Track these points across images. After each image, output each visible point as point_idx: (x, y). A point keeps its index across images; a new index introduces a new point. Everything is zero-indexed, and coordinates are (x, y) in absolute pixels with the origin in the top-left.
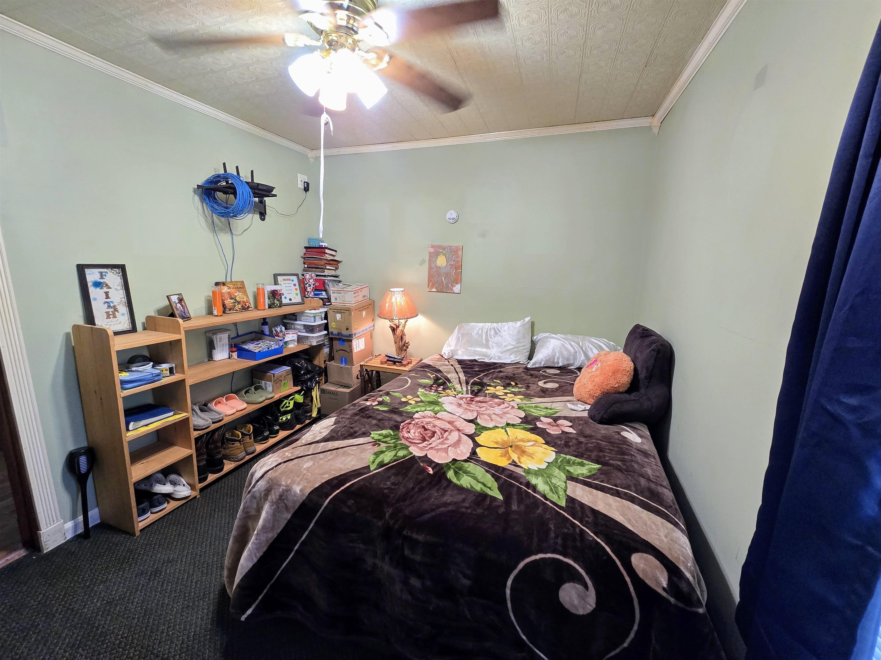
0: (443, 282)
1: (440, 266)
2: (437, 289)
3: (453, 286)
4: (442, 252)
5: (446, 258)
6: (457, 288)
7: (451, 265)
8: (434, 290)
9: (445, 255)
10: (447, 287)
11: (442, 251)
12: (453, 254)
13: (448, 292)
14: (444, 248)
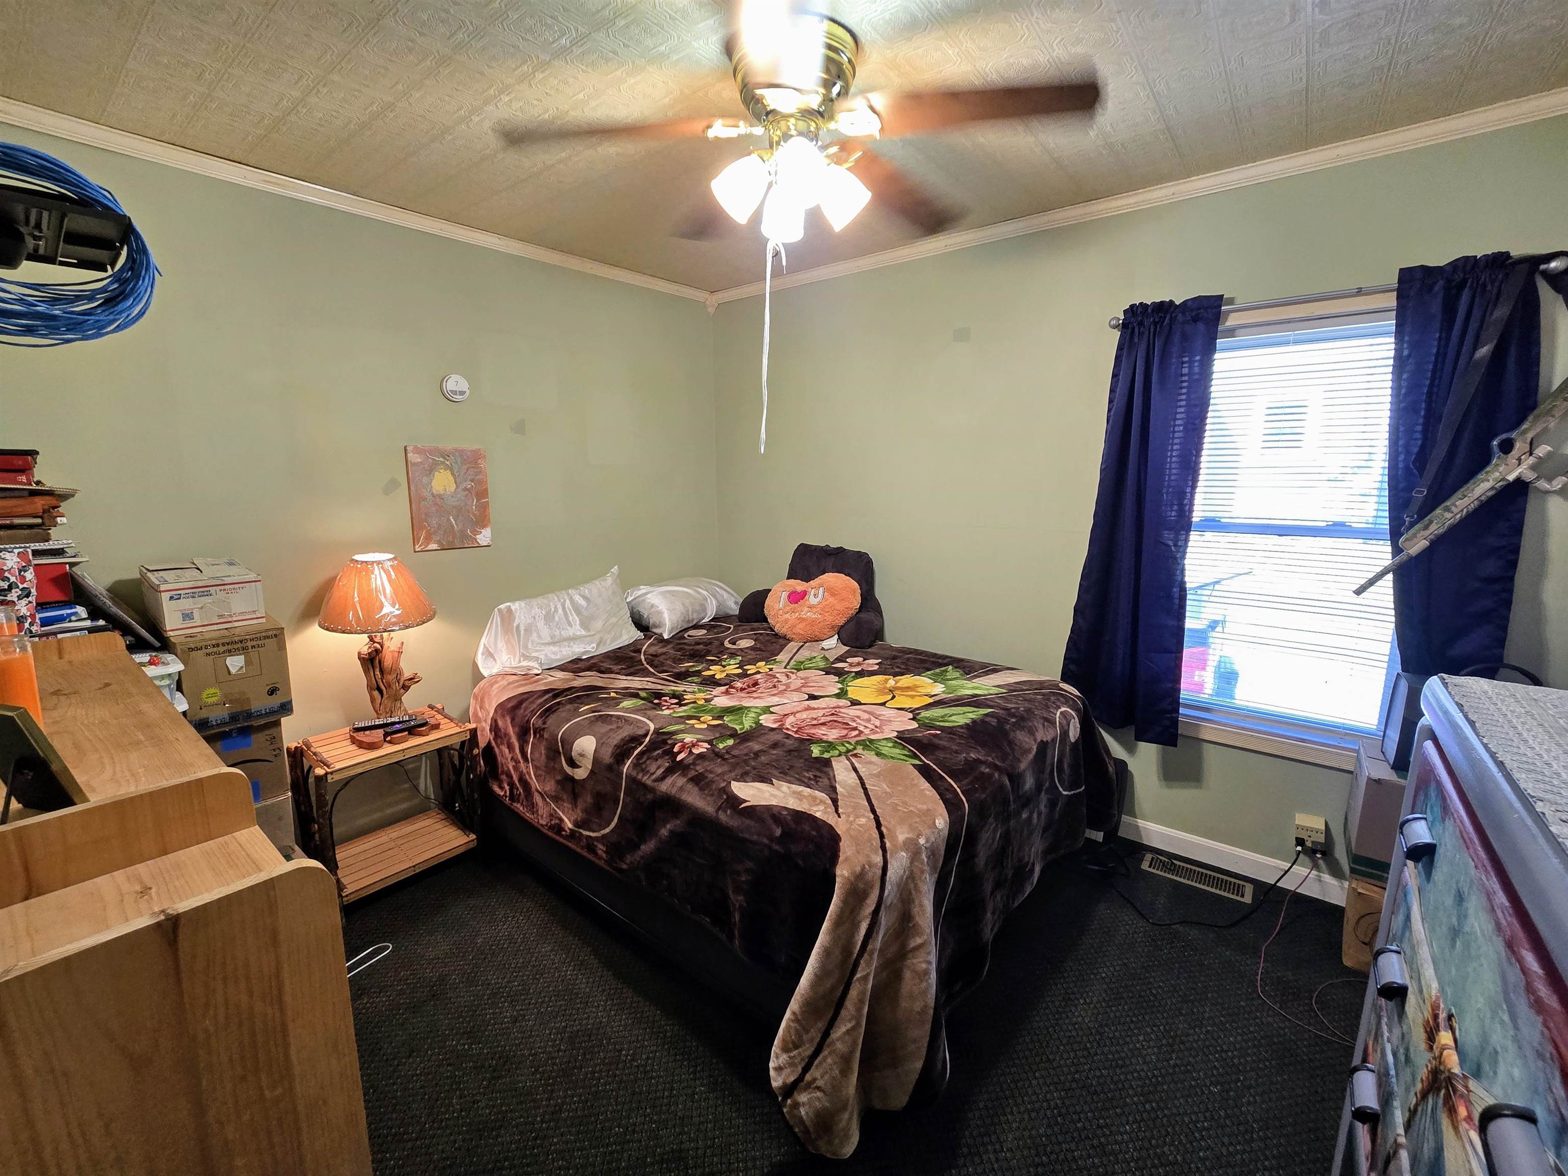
0: (452, 526)
1: (442, 492)
2: (439, 542)
3: (476, 533)
4: (443, 463)
5: (453, 474)
6: (484, 537)
7: (465, 489)
8: (433, 546)
9: (447, 468)
10: (464, 536)
11: (442, 459)
12: (468, 465)
13: (466, 545)
14: (445, 455)
